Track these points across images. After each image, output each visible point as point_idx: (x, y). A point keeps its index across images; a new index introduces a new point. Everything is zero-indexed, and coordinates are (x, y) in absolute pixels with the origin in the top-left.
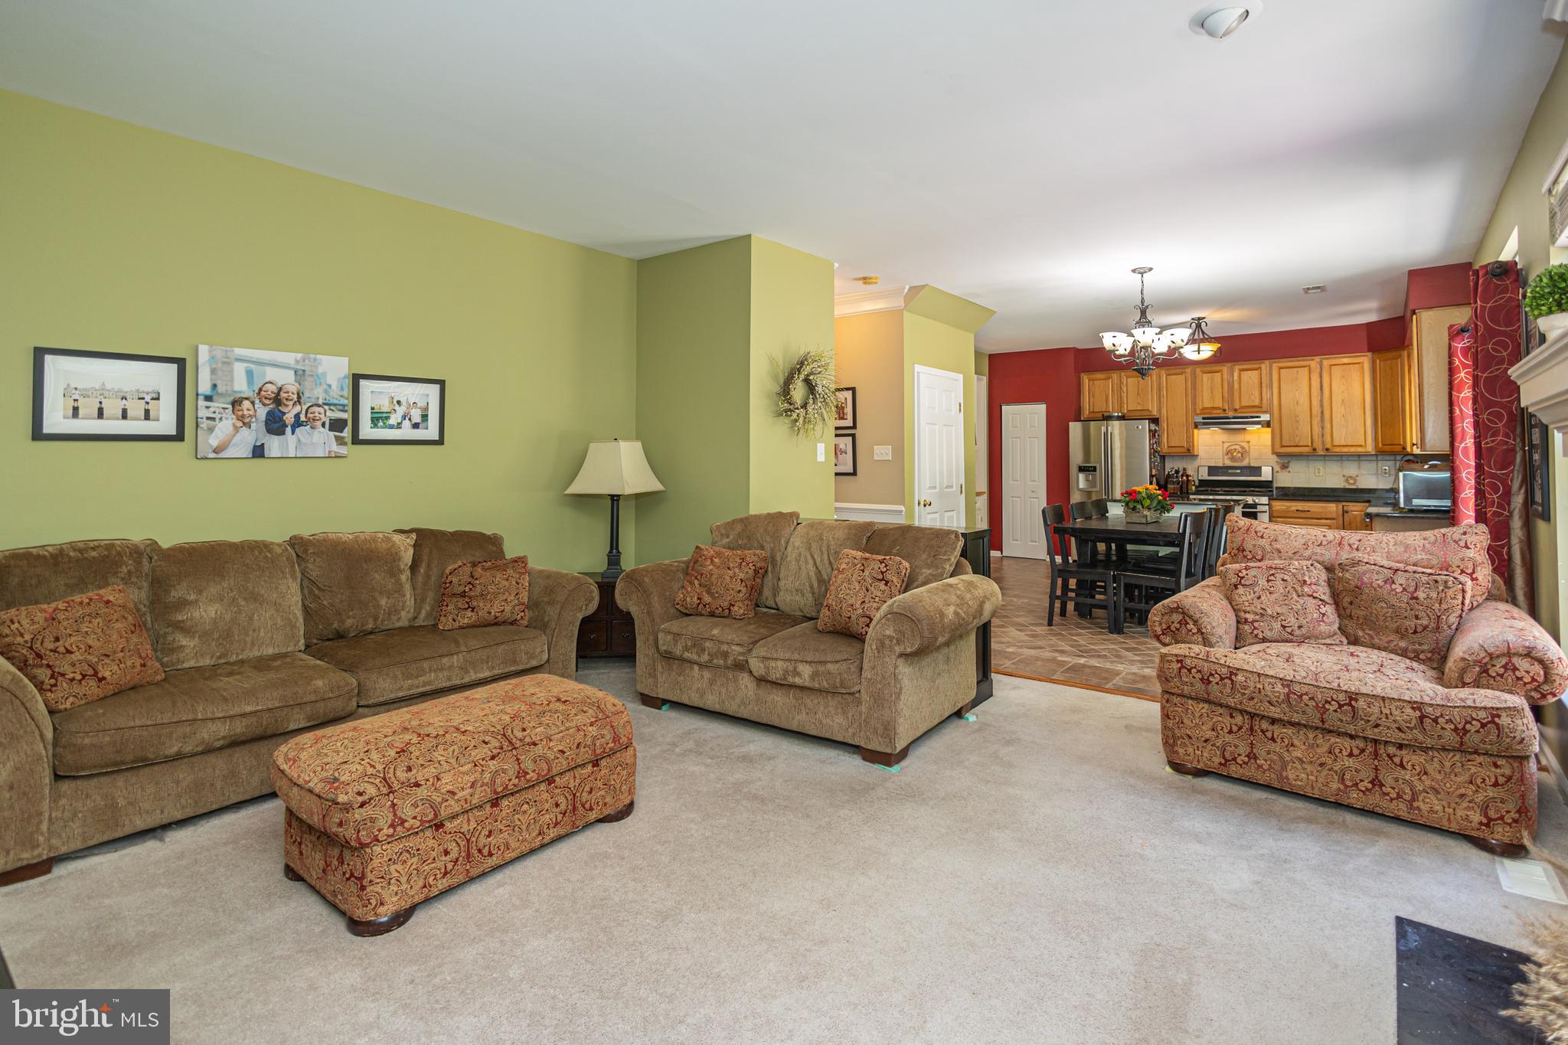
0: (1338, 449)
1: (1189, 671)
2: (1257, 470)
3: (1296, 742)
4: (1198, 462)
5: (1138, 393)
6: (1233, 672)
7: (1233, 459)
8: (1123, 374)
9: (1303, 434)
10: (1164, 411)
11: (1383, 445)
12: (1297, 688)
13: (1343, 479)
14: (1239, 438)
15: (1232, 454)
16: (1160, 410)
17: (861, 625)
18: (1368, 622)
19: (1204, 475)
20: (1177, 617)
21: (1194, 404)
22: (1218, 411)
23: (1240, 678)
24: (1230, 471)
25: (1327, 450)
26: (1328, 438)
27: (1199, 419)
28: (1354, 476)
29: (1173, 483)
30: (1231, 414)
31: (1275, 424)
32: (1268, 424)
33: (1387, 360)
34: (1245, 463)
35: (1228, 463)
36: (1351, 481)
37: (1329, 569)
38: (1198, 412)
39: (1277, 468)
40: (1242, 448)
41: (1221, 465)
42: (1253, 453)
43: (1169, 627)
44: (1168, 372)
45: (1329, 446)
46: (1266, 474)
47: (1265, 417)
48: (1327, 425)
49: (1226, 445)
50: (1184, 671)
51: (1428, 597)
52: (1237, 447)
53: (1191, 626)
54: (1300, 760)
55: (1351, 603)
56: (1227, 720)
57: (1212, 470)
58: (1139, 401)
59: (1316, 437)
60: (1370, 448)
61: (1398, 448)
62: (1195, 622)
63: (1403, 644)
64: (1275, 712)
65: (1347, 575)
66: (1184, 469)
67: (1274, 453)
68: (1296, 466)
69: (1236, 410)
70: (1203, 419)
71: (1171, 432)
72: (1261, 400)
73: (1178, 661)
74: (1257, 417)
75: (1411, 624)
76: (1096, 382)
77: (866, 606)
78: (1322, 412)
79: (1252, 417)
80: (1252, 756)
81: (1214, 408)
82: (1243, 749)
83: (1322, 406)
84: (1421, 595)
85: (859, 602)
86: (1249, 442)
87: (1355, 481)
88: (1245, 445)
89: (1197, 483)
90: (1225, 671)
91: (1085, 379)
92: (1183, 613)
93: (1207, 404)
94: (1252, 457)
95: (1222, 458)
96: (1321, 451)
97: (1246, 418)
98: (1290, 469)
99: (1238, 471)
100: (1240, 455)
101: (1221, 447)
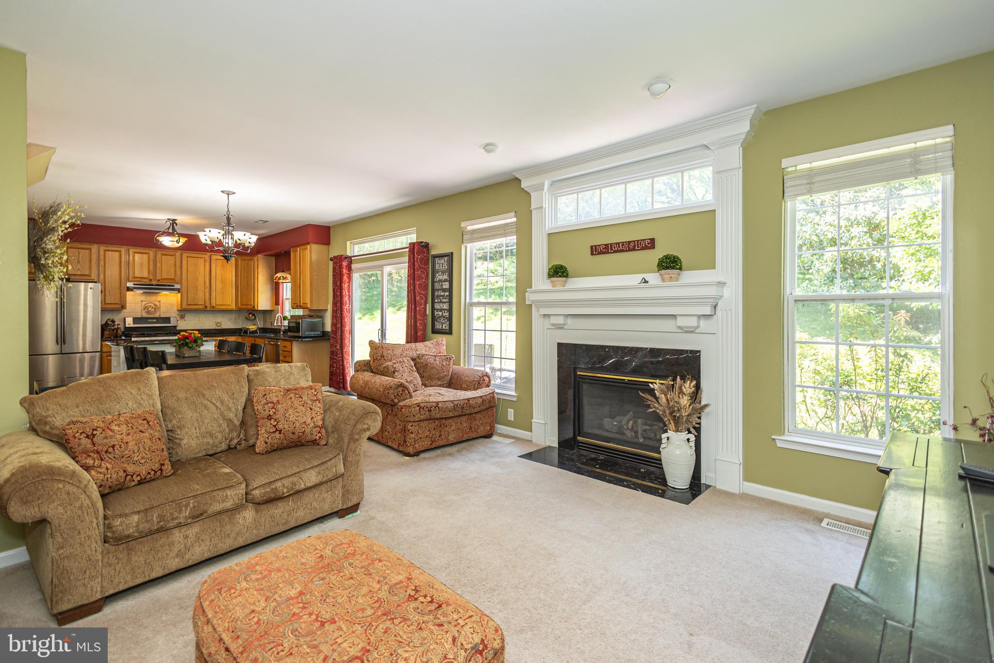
0: (218, 307)
1: (423, 408)
2: (168, 320)
3: (453, 424)
6: (437, 403)
7: (148, 312)
9: (201, 298)
10: (101, 277)
11: (241, 305)
12: (455, 403)
13: (214, 324)
14: (153, 298)
15: (148, 309)
16: (98, 276)
17: (315, 433)
18: (430, 378)
19: (129, 322)
20: (400, 389)
21: (127, 273)
22: (146, 280)
23: (440, 405)
24: (149, 321)
25: (213, 307)
26: (213, 301)
27: (130, 284)
28: (221, 322)
29: (110, 330)
30: (154, 282)
31: (184, 290)
32: (179, 290)
33: (245, 260)
34: (157, 315)
35: (145, 315)
36: (219, 325)
37: (413, 360)
38: (130, 279)
39: (180, 318)
40: (155, 305)
41: (142, 317)
42: (163, 309)
43: (398, 395)
44: (104, 249)
45: (214, 305)
46: (173, 322)
47: (177, 286)
48: (213, 293)
49: (144, 303)
50: (422, 409)
51: (446, 364)
52: (152, 305)
53: (406, 391)
54: (453, 430)
55: (424, 371)
56: (433, 425)
57: (136, 320)
59: (206, 300)
60: (234, 307)
61: (249, 307)
62: (407, 389)
63: (440, 383)
64: (451, 414)
65: (422, 361)
66: (117, 320)
67: (179, 309)
68: (188, 317)
69: (158, 280)
70: (134, 285)
71: (107, 293)
72: (175, 275)
73: (418, 406)
74: (172, 286)
75: (442, 375)
77: (315, 420)
78: (210, 286)
79: (169, 286)
80: (440, 436)
81: (143, 278)
82: (438, 435)
83: (210, 282)
84: (445, 364)
85: (310, 419)
86: (160, 301)
87: (221, 324)
88: (157, 303)
89: (125, 330)
90: (434, 404)
92: (404, 387)
93: (137, 274)
94: (161, 311)
95: (142, 312)
96: (208, 309)
97: (165, 285)
98: (186, 318)
99: (155, 320)
100: (153, 310)
101: (140, 305)
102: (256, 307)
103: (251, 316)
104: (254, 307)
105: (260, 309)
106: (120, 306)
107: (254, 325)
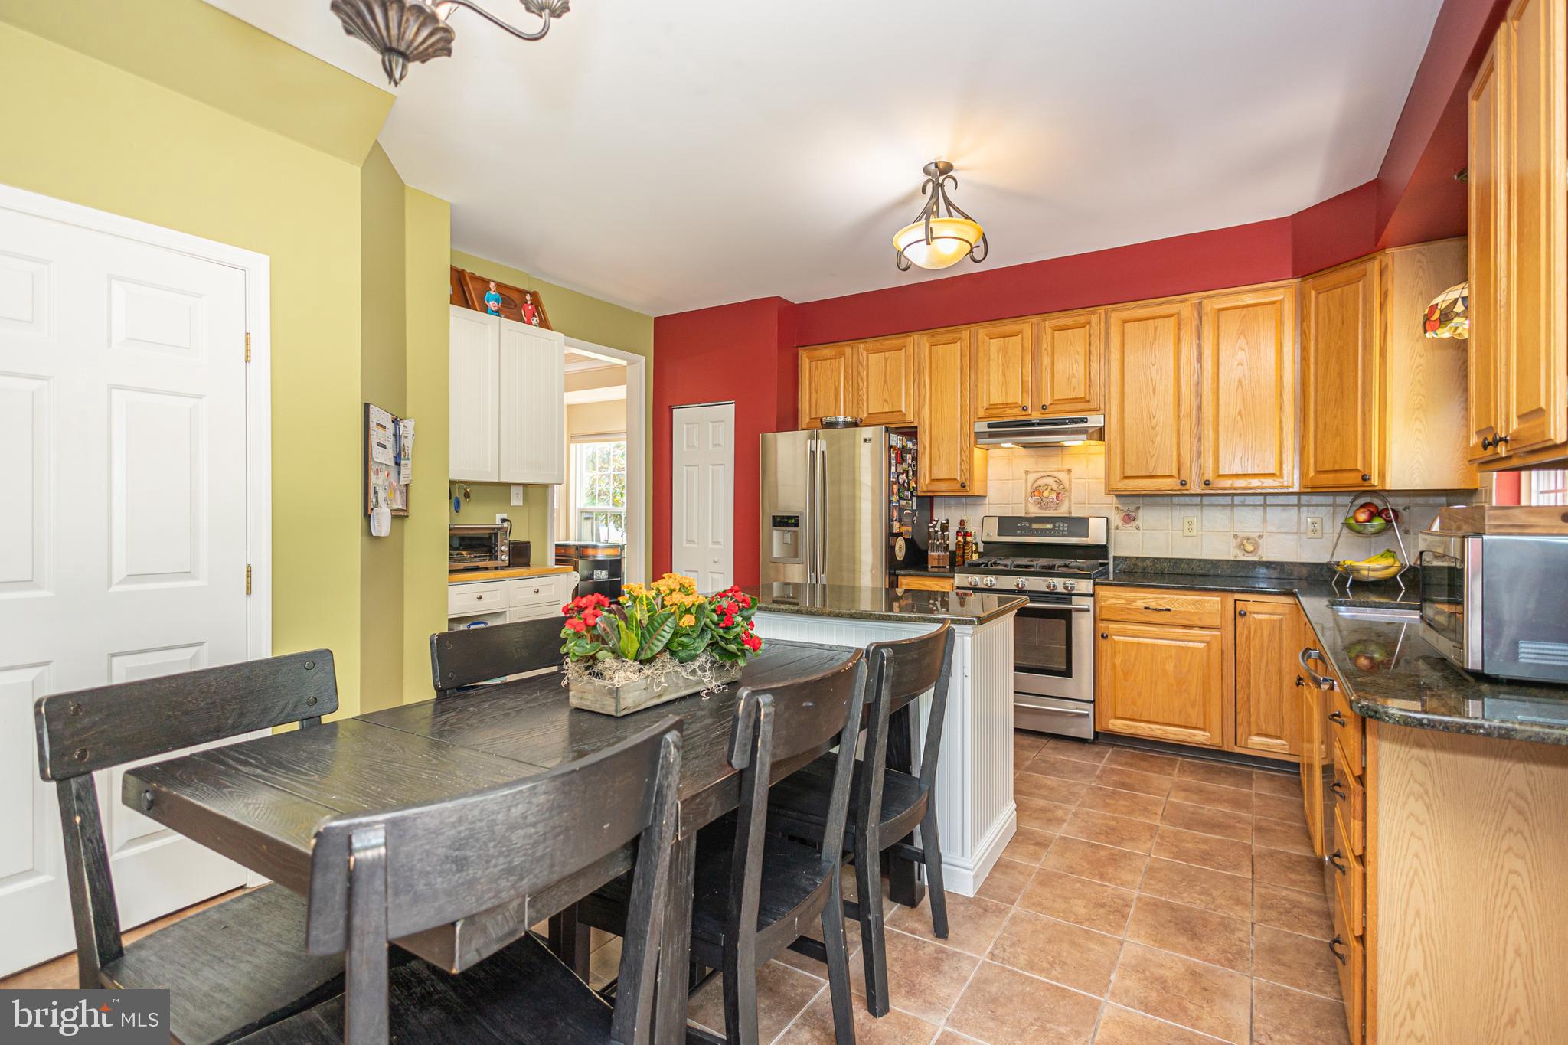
0: (1227, 483)
2: (1080, 524)
4: (985, 509)
5: (885, 382)
7: (1042, 504)
8: (862, 346)
9: (1163, 452)
10: (926, 412)
11: (1318, 472)
13: (1234, 542)
14: (1052, 466)
15: (1041, 494)
16: (918, 413)
21: (974, 397)
22: (1014, 411)
24: (1035, 526)
25: (1207, 483)
26: (1209, 461)
27: (982, 427)
28: (1255, 536)
29: (938, 548)
30: (1036, 415)
31: (1112, 433)
32: (1100, 434)
33: (1327, 288)
34: (1062, 511)
35: (1035, 511)
36: (1250, 548)
38: (981, 413)
39: (1116, 520)
40: (1059, 482)
41: (1023, 515)
42: (1076, 493)
44: (933, 340)
45: (1209, 475)
46: (1096, 533)
47: (1096, 421)
48: (1209, 433)
49: (1032, 477)
52: (1050, 481)
57: (1006, 524)
58: (886, 395)
59: (1186, 458)
60: (1292, 480)
61: (1351, 480)
66: (962, 523)
67: (1109, 491)
68: (1147, 517)
69: (1044, 407)
70: (990, 426)
71: (935, 451)
72: (1090, 386)
74: (1082, 420)
76: (821, 364)
78: (1200, 408)
79: (1072, 421)
81: (1007, 405)
83: (1199, 395)
86: (1069, 471)
87: (1256, 546)
88: (1063, 476)
89: (981, 549)
91: (804, 356)
93: (997, 398)
94: (1073, 500)
95: (1027, 501)
96: (1195, 487)
97: (1062, 422)
98: (1139, 522)
99: (1049, 526)
100: (1054, 496)
101: (1023, 481)
102: (1375, 481)
103: (1362, 516)
104: (1365, 478)
105: (1390, 485)
106: (958, 487)
107: (1391, 553)
